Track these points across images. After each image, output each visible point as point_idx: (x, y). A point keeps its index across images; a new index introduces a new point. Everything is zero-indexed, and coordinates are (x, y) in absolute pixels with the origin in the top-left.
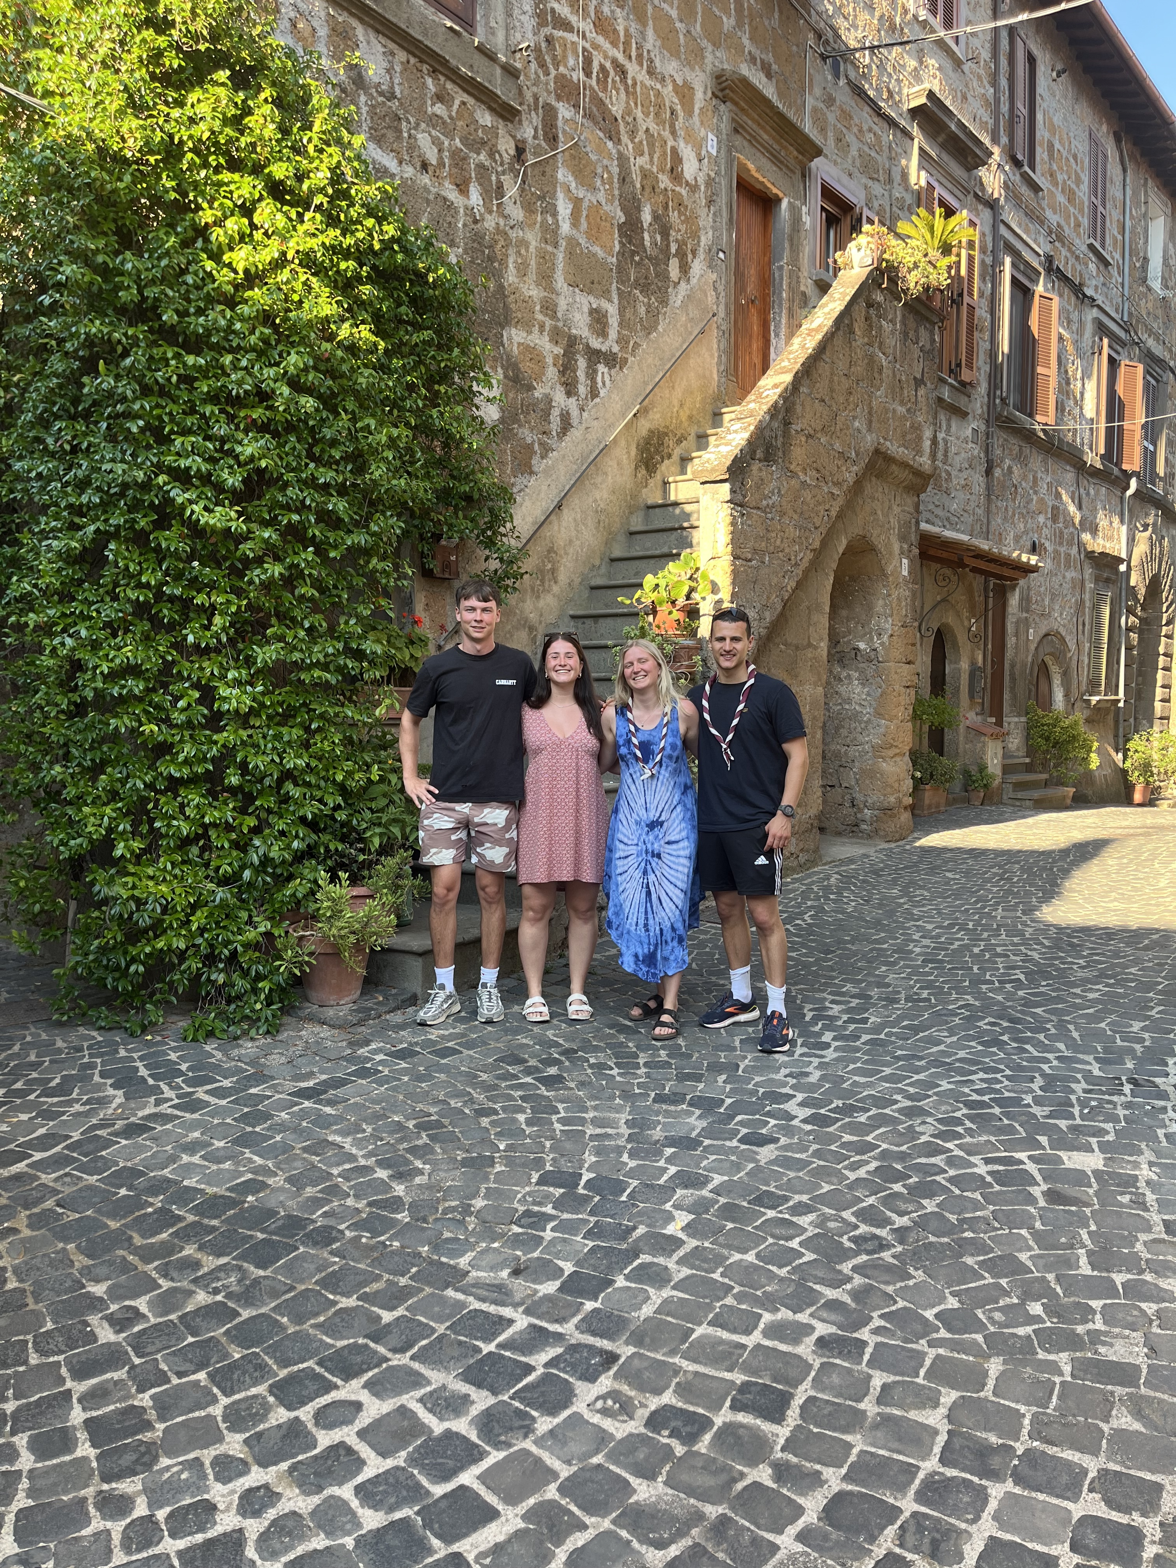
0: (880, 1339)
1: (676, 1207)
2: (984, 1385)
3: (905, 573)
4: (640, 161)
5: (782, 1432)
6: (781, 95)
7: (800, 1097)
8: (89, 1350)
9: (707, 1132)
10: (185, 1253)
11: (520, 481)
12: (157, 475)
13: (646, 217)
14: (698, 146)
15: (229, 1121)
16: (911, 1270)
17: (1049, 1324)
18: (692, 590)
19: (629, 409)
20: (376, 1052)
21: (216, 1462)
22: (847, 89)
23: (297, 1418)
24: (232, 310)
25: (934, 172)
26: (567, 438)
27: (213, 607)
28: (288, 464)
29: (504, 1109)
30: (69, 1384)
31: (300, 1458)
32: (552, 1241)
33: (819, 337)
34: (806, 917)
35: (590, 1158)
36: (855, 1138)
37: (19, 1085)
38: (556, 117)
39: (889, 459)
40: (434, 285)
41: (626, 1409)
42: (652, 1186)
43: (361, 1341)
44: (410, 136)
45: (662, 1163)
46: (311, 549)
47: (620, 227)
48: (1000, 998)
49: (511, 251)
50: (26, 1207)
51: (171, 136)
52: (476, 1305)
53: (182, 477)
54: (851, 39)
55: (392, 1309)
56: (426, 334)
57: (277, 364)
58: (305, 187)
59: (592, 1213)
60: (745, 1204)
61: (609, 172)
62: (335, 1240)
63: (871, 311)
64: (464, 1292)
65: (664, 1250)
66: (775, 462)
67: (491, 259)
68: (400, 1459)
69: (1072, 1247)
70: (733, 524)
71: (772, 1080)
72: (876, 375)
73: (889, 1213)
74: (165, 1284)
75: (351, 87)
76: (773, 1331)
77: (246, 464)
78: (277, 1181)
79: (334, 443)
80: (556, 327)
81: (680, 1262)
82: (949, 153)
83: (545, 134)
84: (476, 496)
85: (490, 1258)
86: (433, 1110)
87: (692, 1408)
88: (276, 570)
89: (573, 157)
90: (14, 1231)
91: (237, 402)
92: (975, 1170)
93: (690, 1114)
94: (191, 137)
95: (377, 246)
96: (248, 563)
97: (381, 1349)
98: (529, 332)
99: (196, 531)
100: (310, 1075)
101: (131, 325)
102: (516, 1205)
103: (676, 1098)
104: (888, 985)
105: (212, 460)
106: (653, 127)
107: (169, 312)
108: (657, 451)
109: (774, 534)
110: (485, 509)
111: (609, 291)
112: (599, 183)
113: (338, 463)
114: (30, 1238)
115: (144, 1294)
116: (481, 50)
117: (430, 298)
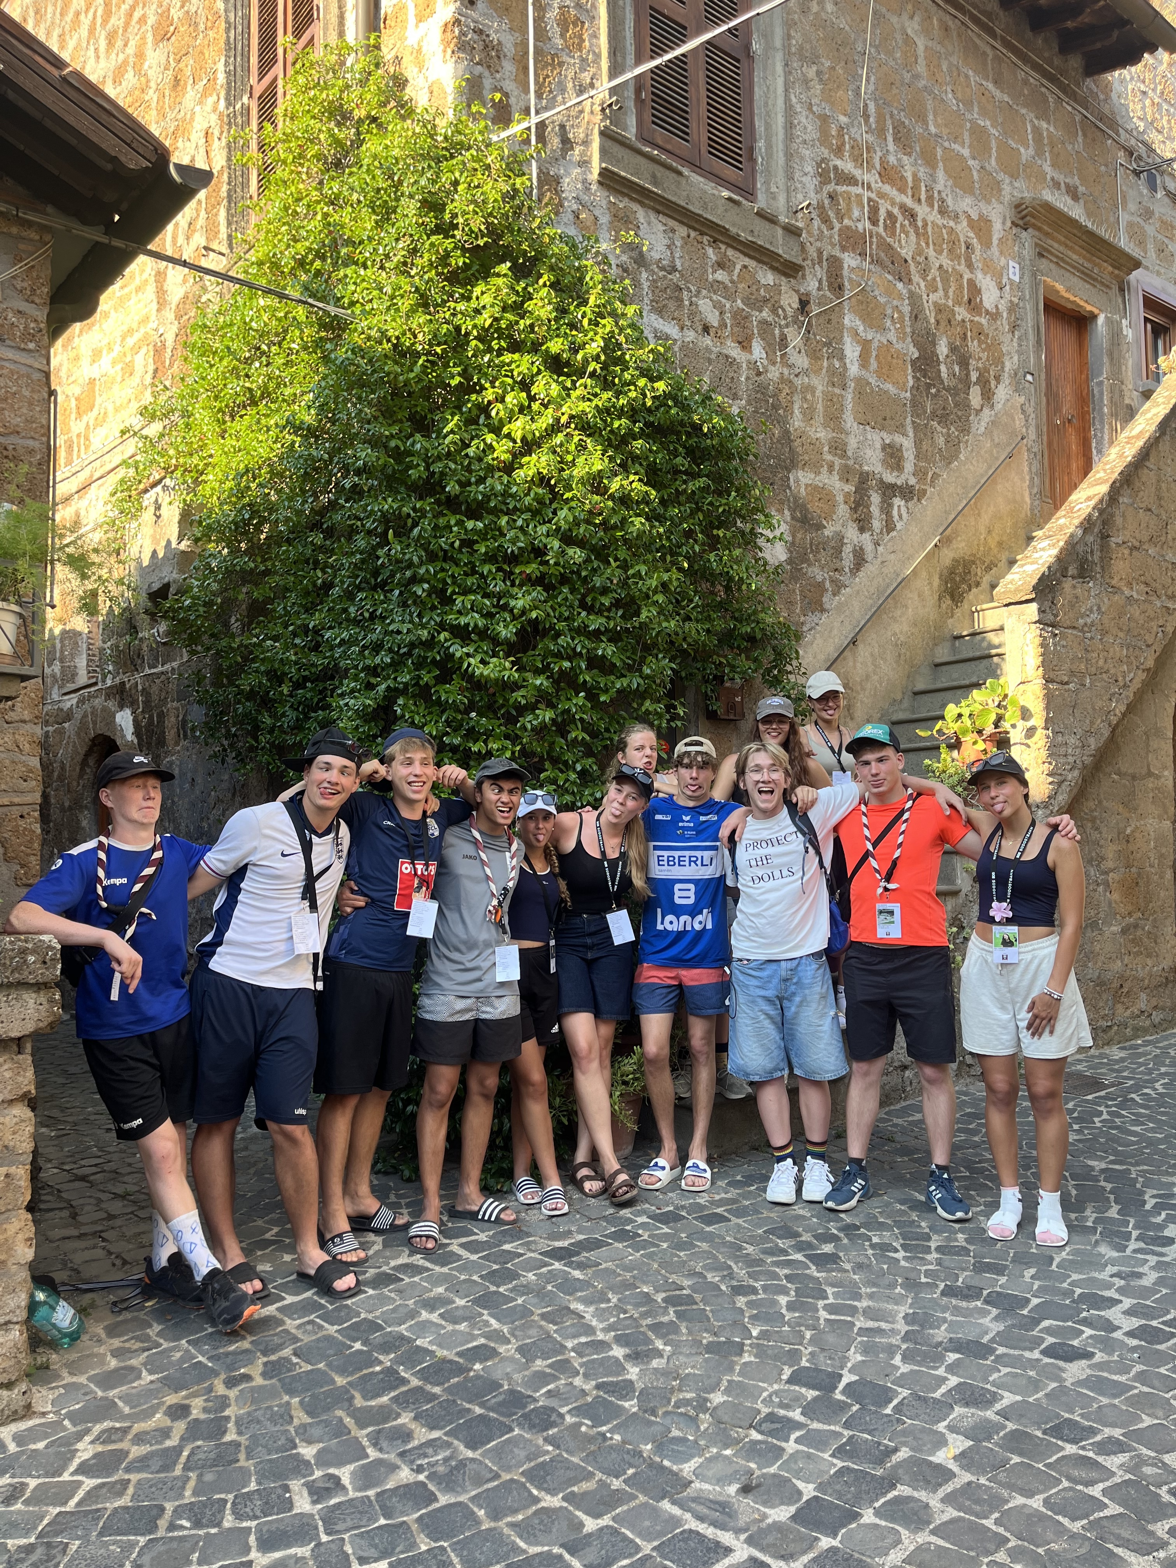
1: (952, 1428)
4: (933, 297)
6: (1089, 214)
7: (1127, 1303)
8: (282, 1519)
9: (1003, 1338)
10: (400, 1421)
11: (811, 619)
12: (439, 633)
13: (943, 349)
14: (998, 275)
15: (475, 1278)
18: (999, 719)
19: (928, 540)
20: (639, 1214)
24: (510, 476)
26: (861, 574)
28: (561, 614)
29: (765, 1288)
30: (254, 1555)
32: (794, 1456)
33: (1141, 443)
35: (855, 1357)
38: (841, 268)
40: (710, 435)
42: (925, 1400)
44: (691, 304)
45: (941, 1372)
46: (582, 694)
47: (913, 362)
49: (797, 398)
50: (265, 1353)
51: (458, 329)
52: (693, 1524)
53: (462, 634)
54: (1166, 151)
55: (597, 1516)
56: (702, 482)
57: (550, 521)
58: (579, 357)
59: (847, 1425)
60: (1039, 1434)
61: (900, 312)
62: (553, 1425)
64: (682, 1507)
65: (928, 1482)
66: (1091, 577)
67: (775, 407)
70: (1042, 645)
71: (1093, 1280)
74: (373, 1454)
75: (632, 266)
77: (521, 616)
78: (507, 1350)
79: (605, 591)
80: (846, 466)
81: (947, 1500)
83: (830, 285)
84: (759, 636)
85: (717, 1468)
86: (686, 1283)
88: (547, 715)
89: (860, 302)
90: (247, 1378)
91: (514, 559)
93: (984, 1313)
94: (475, 326)
95: (649, 403)
96: (522, 710)
98: (818, 473)
99: (476, 684)
100: (568, 1234)
101: (421, 498)
102: (759, 1405)
103: (970, 1293)
105: (490, 615)
106: (946, 262)
107: (452, 483)
108: (963, 580)
109: (1095, 655)
110: (769, 648)
111: (903, 426)
112: (888, 323)
113: (609, 610)
114: (261, 1387)
115: (350, 1463)
116: (761, 215)
117: (707, 448)
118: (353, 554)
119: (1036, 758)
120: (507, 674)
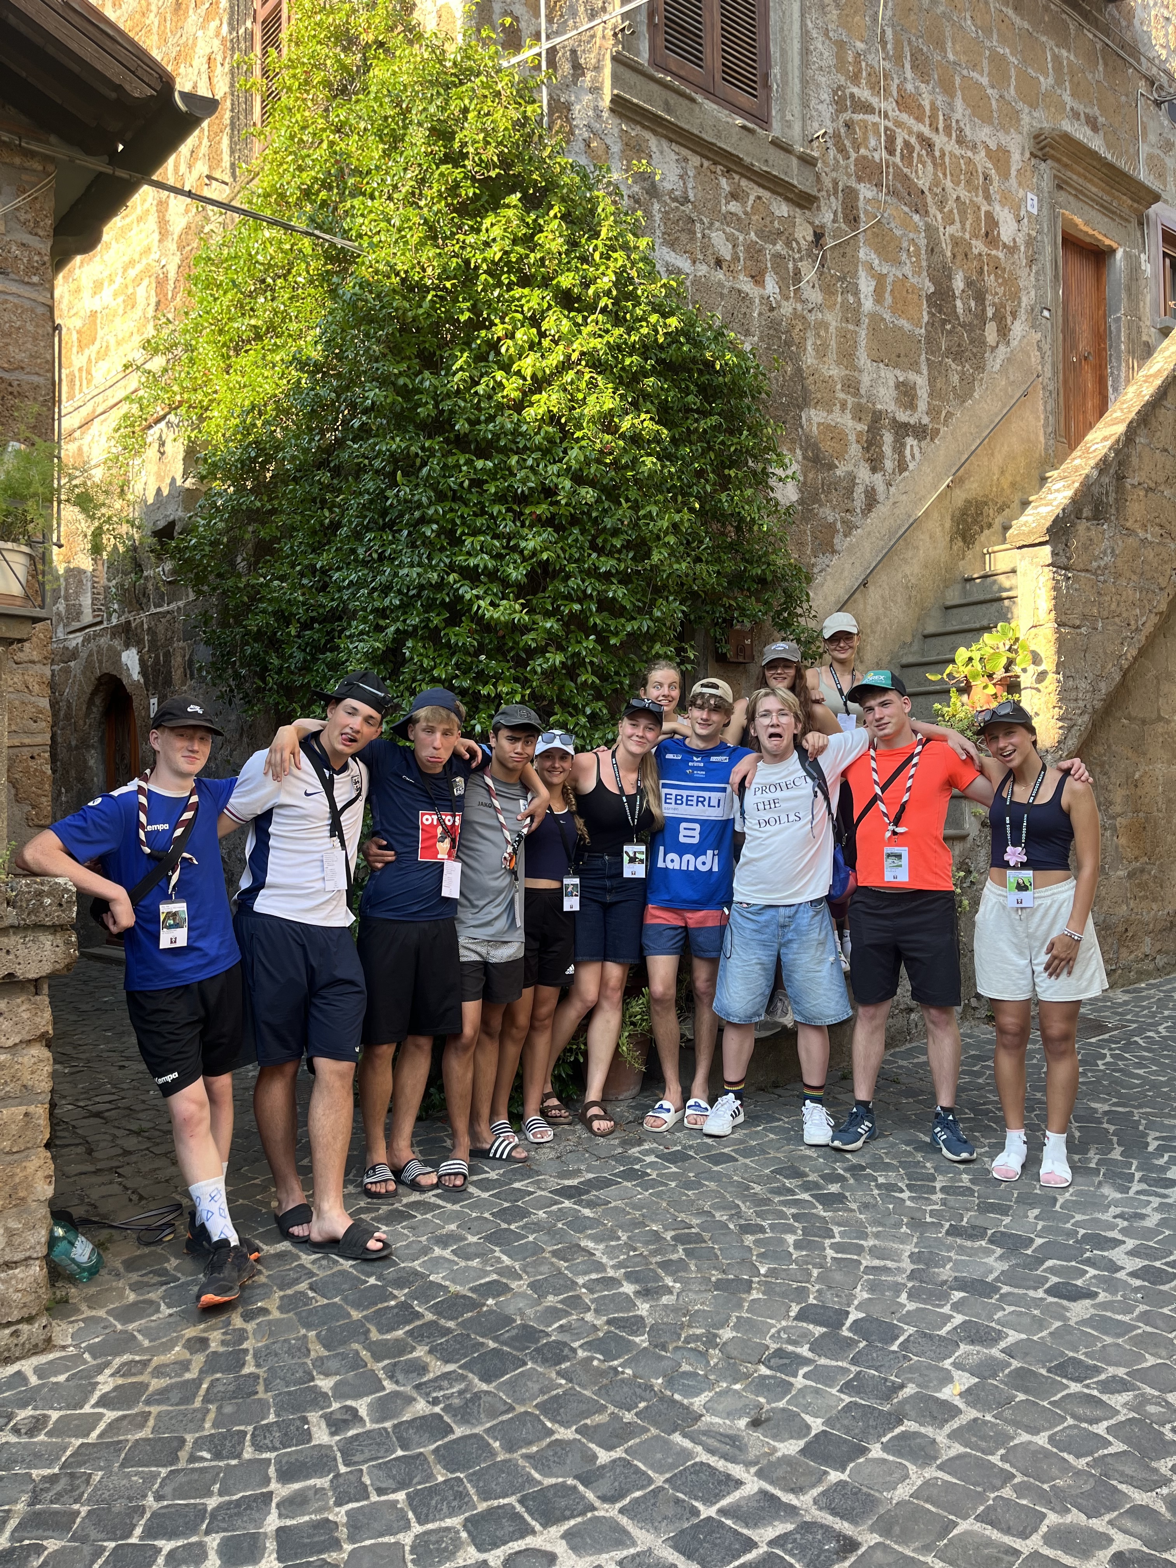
1: (957, 1365)
4: (950, 230)
6: (1109, 146)
7: (1131, 1243)
8: (302, 1450)
9: (1007, 1277)
10: (415, 1354)
11: (822, 560)
12: (448, 574)
13: (959, 284)
14: (1016, 207)
15: (486, 1215)
18: (1010, 663)
19: (941, 480)
20: (647, 1153)
23: (485, 1562)
24: (520, 414)
26: (872, 515)
27: (499, 696)
28: (571, 556)
29: (773, 1227)
30: (273, 1485)
32: (803, 1391)
33: (1158, 382)
34: (1161, 1029)
35: (862, 1294)
38: (857, 199)
40: (723, 372)
42: (931, 1337)
43: (570, 1481)
44: (704, 236)
45: (946, 1310)
46: (592, 637)
47: (929, 298)
49: (810, 334)
50: (281, 1289)
51: (467, 262)
52: (703, 1457)
53: (471, 575)
55: (610, 1448)
56: (714, 420)
57: (560, 461)
58: (591, 292)
59: (854, 1361)
60: (1043, 1372)
61: (915, 245)
62: (566, 1359)
64: (693, 1440)
65: (935, 1418)
66: (1106, 519)
67: (788, 344)
70: (1055, 588)
71: (1096, 1221)
74: (389, 1386)
75: (644, 197)
76: (1057, 1537)
77: (531, 557)
78: (520, 1285)
79: (616, 532)
80: (859, 404)
81: (953, 1436)
83: (845, 216)
84: (769, 578)
85: (727, 1403)
86: (695, 1221)
89: (876, 235)
90: (264, 1311)
91: (524, 499)
93: (988, 1252)
94: (484, 260)
95: (661, 339)
96: (531, 653)
97: (590, 1495)
98: (830, 412)
99: (485, 627)
100: (577, 1173)
101: (429, 438)
102: (768, 1341)
103: (975, 1232)
105: (499, 557)
106: (964, 194)
107: (461, 422)
108: (975, 522)
109: (1107, 598)
110: (780, 591)
111: (917, 363)
112: (904, 257)
113: (619, 552)
114: (278, 1321)
115: (367, 1395)
116: (776, 143)
117: (719, 386)
118: (361, 494)
119: (1047, 702)
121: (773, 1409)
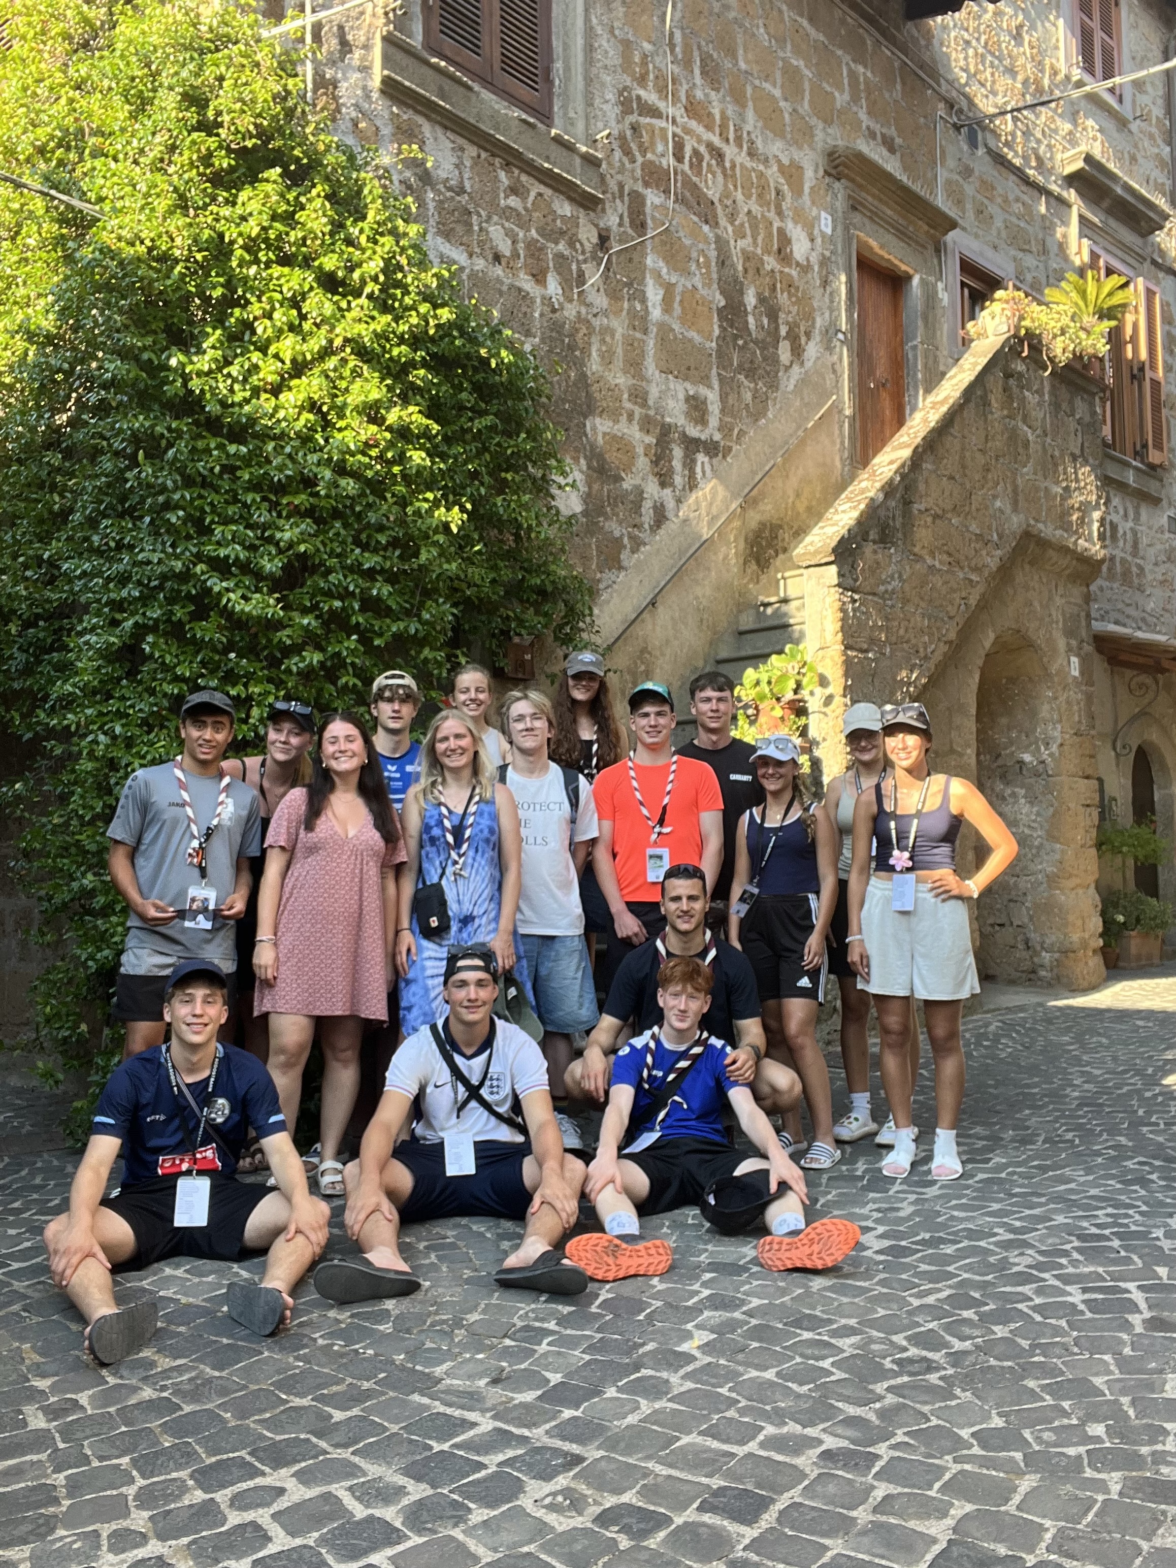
0: (897, 1454)
1: (697, 1327)
2: (1007, 1500)
3: (1075, 673)
4: (742, 244)
5: (750, 1533)
6: (905, 169)
8: (16, 1435)
11: (608, 576)
12: (195, 565)
13: (750, 299)
16: (958, 1392)
17: (1108, 1445)
18: (798, 686)
19: (733, 499)
21: (114, 1534)
22: (987, 158)
23: (212, 1499)
24: (277, 398)
25: (1100, 240)
26: (662, 532)
27: (249, 698)
28: (332, 550)
31: (204, 1534)
32: (545, 1355)
33: (944, 409)
36: (934, 1268)
37: (16, 1205)
38: (643, 204)
39: (1043, 543)
40: (499, 371)
41: (576, 1503)
42: (677, 1307)
43: (302, 1436)
44: (481, 229)
45: (696, 1287)
46: (354, 637)
47: (720, 311)
48: (1161, 1139)
49: (595, 340)
51: (221, 236)
52: (442, 1409)
53: (221, 567)
54: (986, 105)
55: (346, 1409)
56: (488, 420)
57: (321, 450)
58: (356, 275)
59: (599, 1330)
60: (780, 1326)
61: (705, 256)
62: (305, 1346)
63: (1011, 381)
64: (431, 1397)
65: (671, 1365)
66: (893, 544)
67: (572, 348)
68: (311, 1539)
69: (1161, 1371)
70: (841, 610)
72: (1021, 450)
73: (948, 1338)
74: (112, 1381)
75: (416, 184)
76: (770, 1443)
77: (288, 550)
80: (647, 416)
81: (686, 1377)
82: (1118, 219)
83: (632, 222)
84: (550, 588)
85: (470, 1368)
87: (652, 1508)
88: (316, 657)
89: (664, 243)
91: (281, 489)
92: (1070, 1299)
94: (240, 234)
95: (432, 331)
96: (287, 651)
97: (323, 1444)
98: (616, 421)
99: (236, 622)
101: (177, 418)
102: (515, 1321)
104: (1028, 1128)
105: (253, 548)
106: (756, 209)
108: (770, 545)
109: (896, 623)
110: (561, 603)
111: (708, 377)
112: (693, 267)
113: (385, 549)
115: (88, 1389)
116: (557, 140)
117: (494, 385)
118: (97, 476)
119: (834, 726)
120: (270, 611)
121: (514, 1371)
